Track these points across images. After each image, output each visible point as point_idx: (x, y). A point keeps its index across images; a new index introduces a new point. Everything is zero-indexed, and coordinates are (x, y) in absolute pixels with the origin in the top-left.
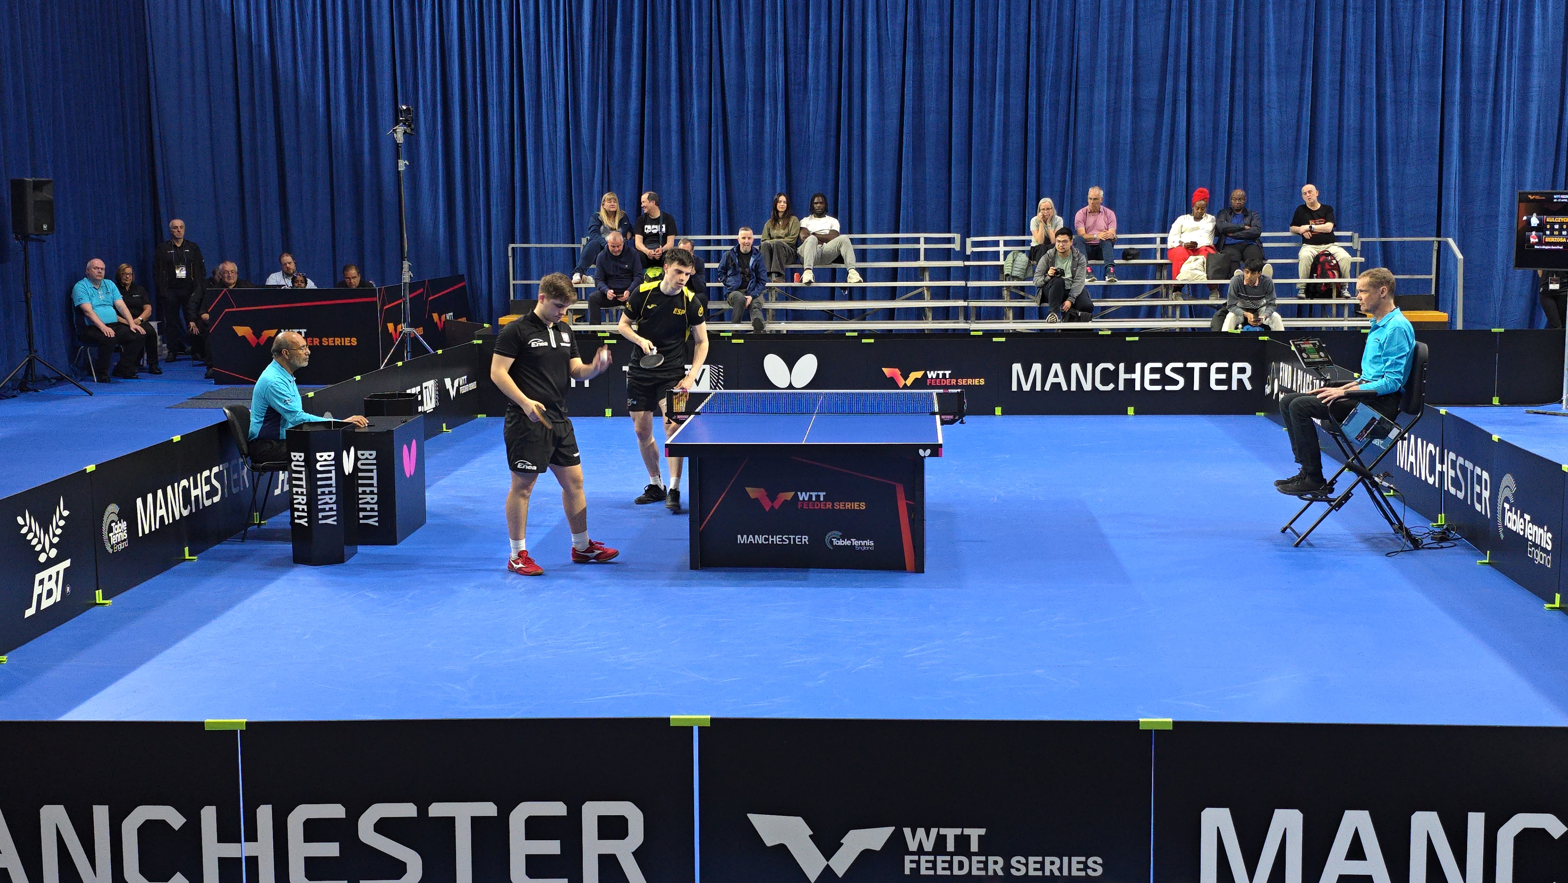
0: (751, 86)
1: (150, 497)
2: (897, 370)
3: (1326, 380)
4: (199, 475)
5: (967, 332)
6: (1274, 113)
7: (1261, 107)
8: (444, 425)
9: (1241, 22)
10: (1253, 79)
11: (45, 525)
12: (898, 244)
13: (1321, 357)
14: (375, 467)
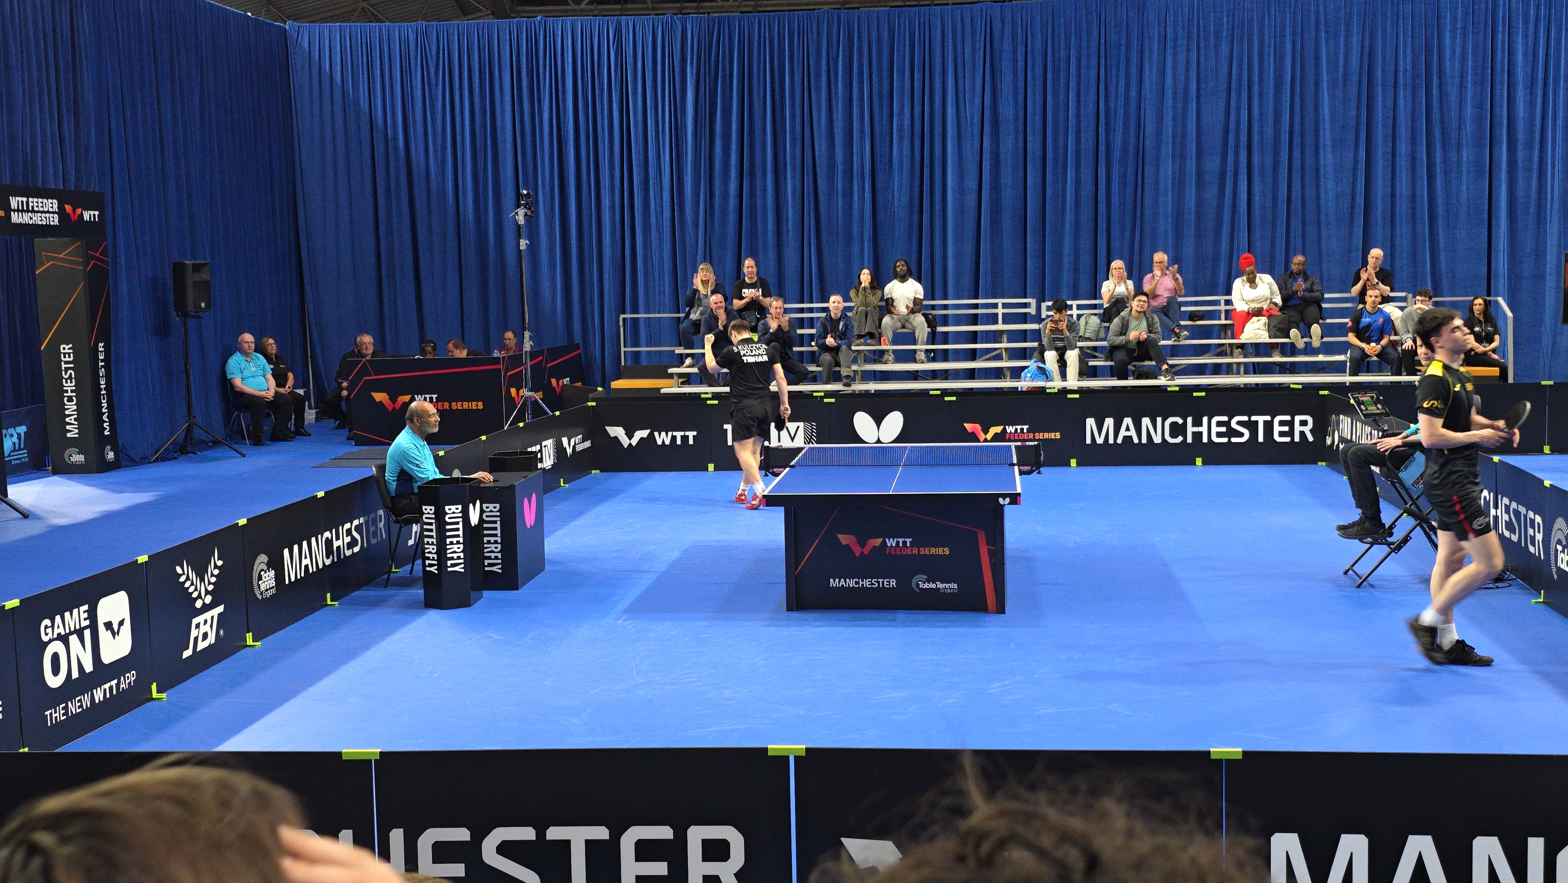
0: (840, 167)
1: (296, 547)
2: (978, 425)
3: (1384, 431)
4: (341, 527)
5: (1043, 389)
6: (1330, 184)
7: (1317, 178)
8: (562, 480)
9: (1297, 99)
10: (1309, 153)
11: (201, 576)
12: (978, 308)
13: (1378, 409)
14: (499, 519)
